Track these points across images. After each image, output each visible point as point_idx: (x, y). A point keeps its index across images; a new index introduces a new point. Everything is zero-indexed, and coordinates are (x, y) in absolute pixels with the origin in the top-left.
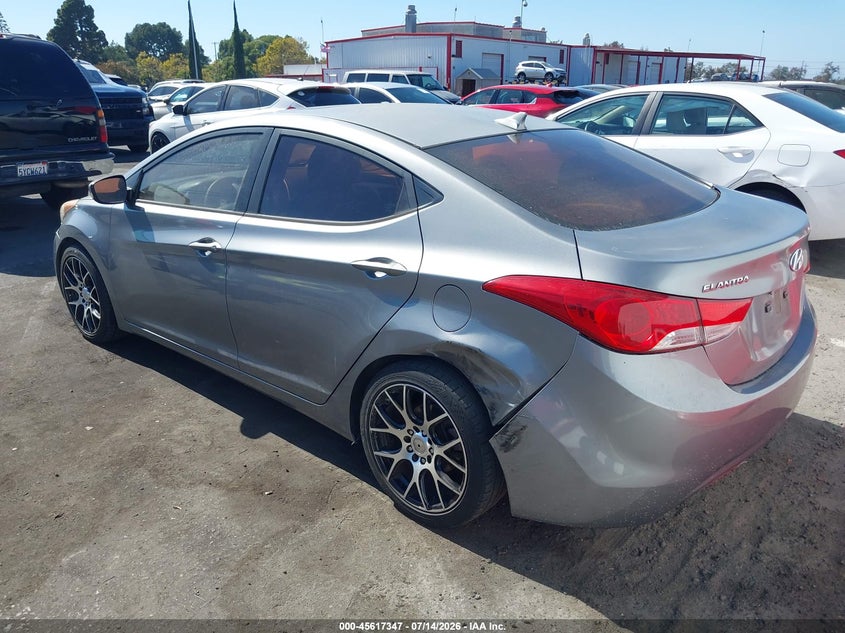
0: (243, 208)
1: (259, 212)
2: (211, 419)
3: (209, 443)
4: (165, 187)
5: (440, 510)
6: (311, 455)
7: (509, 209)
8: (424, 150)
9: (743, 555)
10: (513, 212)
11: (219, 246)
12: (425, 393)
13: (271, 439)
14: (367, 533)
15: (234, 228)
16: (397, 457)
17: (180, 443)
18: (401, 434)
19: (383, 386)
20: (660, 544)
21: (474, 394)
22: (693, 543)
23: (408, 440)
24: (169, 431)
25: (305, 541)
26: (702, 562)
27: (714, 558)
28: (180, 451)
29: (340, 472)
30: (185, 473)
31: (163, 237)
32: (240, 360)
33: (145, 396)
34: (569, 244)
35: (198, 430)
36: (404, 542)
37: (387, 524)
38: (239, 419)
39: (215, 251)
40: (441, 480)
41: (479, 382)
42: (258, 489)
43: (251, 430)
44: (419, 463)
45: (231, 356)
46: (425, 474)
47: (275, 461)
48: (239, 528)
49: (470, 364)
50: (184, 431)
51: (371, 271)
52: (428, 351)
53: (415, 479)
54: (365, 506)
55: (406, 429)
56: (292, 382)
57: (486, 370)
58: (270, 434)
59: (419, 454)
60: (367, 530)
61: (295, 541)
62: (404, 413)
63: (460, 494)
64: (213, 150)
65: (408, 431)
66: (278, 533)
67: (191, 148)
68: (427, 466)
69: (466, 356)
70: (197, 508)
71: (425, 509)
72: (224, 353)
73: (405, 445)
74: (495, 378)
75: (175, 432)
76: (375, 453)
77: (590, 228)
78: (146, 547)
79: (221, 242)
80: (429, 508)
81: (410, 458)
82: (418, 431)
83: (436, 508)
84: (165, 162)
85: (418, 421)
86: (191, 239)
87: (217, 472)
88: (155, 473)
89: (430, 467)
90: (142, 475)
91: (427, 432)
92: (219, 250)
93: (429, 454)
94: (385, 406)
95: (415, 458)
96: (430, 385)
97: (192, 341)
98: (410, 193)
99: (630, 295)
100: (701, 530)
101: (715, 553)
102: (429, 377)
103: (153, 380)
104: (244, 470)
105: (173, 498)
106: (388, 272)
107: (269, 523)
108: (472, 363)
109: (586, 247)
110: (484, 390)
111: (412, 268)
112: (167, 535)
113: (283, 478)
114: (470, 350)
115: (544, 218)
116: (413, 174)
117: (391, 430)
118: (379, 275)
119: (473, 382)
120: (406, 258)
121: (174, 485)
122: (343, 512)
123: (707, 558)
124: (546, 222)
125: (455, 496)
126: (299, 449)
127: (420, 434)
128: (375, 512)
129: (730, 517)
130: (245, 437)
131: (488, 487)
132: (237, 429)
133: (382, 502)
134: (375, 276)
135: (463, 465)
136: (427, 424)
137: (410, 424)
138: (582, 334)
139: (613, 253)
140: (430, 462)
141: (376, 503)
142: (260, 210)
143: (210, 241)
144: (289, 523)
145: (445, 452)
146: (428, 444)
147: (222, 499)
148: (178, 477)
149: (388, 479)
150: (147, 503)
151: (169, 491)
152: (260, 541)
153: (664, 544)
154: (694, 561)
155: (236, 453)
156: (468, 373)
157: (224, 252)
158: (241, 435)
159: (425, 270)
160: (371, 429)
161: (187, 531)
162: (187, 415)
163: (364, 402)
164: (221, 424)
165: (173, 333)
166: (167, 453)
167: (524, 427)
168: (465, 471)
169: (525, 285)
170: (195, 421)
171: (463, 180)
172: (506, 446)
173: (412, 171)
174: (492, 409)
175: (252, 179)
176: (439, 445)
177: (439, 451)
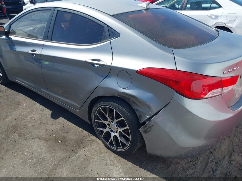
0: (46, 39)
1: (51, 40)
2: (41, 112)
3: (40, 122)
4: (20, 30)
5: (121, 149)
6: (76, 126)
7: (146, 40)
8: (112, 16)
9: (226, 162)
10: (148, 41)
11: (38, 53)
12: (115, 110)
13: (61, 120)
14: (95, 157)
15: (43, 46)
16: (105, 130)
17: (30, 122)
18: (106, 123)
19: (99, 106)
20: (197, 158)
21: (133, 111)
22: (209, 157)
23: (109, 125)
24: (26, 118)
25: (73, 161)
26: (212, 165)
27: (216, 163)
28: (30, 125)
29: (85, 132)
30: (31, 134)
31: (19, 49)
32: (49, 93)
33: (18, 104)
34: (171, 55)
35: (36, 116)
36: (108, 160)
37: (102, 153)
38: (50, 112)
39: (37, 54)
40: (121, 140)
41: (135, 107)
42: (57, 140)
43: (54, 116)
44: (113, 133)
45: (46, 91)
46: (115, 137)
47: (63, 129)
48: (49, 156)
49: (131, 101)
50: (31, 118)
51: (93, 64)
52: (115, 95)
53: (112, 138)
54: (95, 146)
55: (108, 121)
56: (67, 102)
57: (138, 103)
58: (61, 118)
59: (113, 130)
60: (95, 156)
61: (69, 161)
62: (107, 116)
63: (128, 145)
64: (34, 16)
65: (109, 122)
66: (63, 158)
67: (26, 16)
68: (116, 134)
69: (130, 98)
70: (35, 149)
71: (115, 148)
72: (43, 90)
73: (108, 126)
74: (141, 106)
75: (28, 118)
76: (97, 128)
77: (177, 48)
78: (15, 166)
79: (39, 51)
80: (117, 148)
81: (109, 131)
82: (112, 122)
83: (119, 148)
84: (18, 21)
85: (113, 119)
86: (28, 50)
87: (43, 134)
88: (20, 135)
89: (117, 135)
90: (15, 136)
91: (115, 123)
92: (38, 54)
93: (117, 130)
94: (100, 113)
95: (112, 131)
96: (116, 107)
97: (33, 85)
98: (107, 33)
99: (196, 77)
100: (211, 152)
101: (216, 161)
102: (116, 104)
103: (21, 97)
104: (52, 132)
105: (26, 145)
106: (99, 65)
107: (60, 154)
108: (132, 100)
109: (177, 56)
110: (137, 110)
111: (109, 64)
112: (23, 161)
113: (65, 135)
114: (131, 96)
115: (160, 44)
116: (108, 26)
117: (103, 121)
118: (96, 66)
119: (133, 107)
120: (106, 59)
121: (26, 139)
122: (87, 149)
123: (214, 163)
124: (161, 46)
125: (126, 146)
126: (71, 124)
127: (113, 123)
128: (98, 148)
129: (220, 146)
130: (52, 119)
131: (138, 143)
132: (50, 116)
133: (100, 144)
134: (94, 66)
135: (129, 135)
136: (116, 121)
137: (109, 120)
138: (176, 92)
139: (188, 59)
140: (117, 133)
141: (98, 144)
142: (51, 39)
143: (35, 51)
144: (68, 154)
145: (122, 131)
146: (116, 127)
147: (44, 144)
148: (28, 136)
149: (102, 137)
150: (16, 147)
151: (25, 142)
152: (57, 162)
153: (199, 158)
154: (210, 165)
155: (49, 126)
156: (131, 104)
157: (40, 55)
158: (51, 118)
159: (113, 65)
160: (96, 120)
161: (30, 159)
162: (33, 111)
163: (92, 111)
164: (44, 114)
165: (26, 82)
166: (25, 126)
167: (153, 126)
168: (130, 138)
169: (154, 72)
170: (35, 113)
171: (128, 28)
172: (146, 132)
173: (108, 24)
174: (140, 117)
175: (48, 27)
176: (121, 128)
177: (120, 130)
